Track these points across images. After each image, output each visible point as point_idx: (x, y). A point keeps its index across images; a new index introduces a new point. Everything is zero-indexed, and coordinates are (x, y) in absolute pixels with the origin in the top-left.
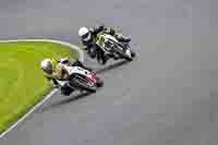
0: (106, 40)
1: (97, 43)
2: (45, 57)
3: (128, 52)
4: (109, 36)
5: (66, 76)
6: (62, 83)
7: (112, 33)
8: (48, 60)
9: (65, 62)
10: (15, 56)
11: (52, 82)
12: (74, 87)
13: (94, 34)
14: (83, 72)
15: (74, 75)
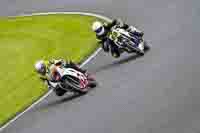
0: (119, 35)
1: (110, 37)
2: (39, 59)
3: (141, 47)
4: (122, 31)
5: (58, 78)
6: (54, 85)
7: (125, 27)
8: (42, 62)
9: (58, 64)
10: (54, 28)
11: (46, 83)
12: (67, 89)
13: (108, 28)
14: (75, 74)
15: (65, 77)
